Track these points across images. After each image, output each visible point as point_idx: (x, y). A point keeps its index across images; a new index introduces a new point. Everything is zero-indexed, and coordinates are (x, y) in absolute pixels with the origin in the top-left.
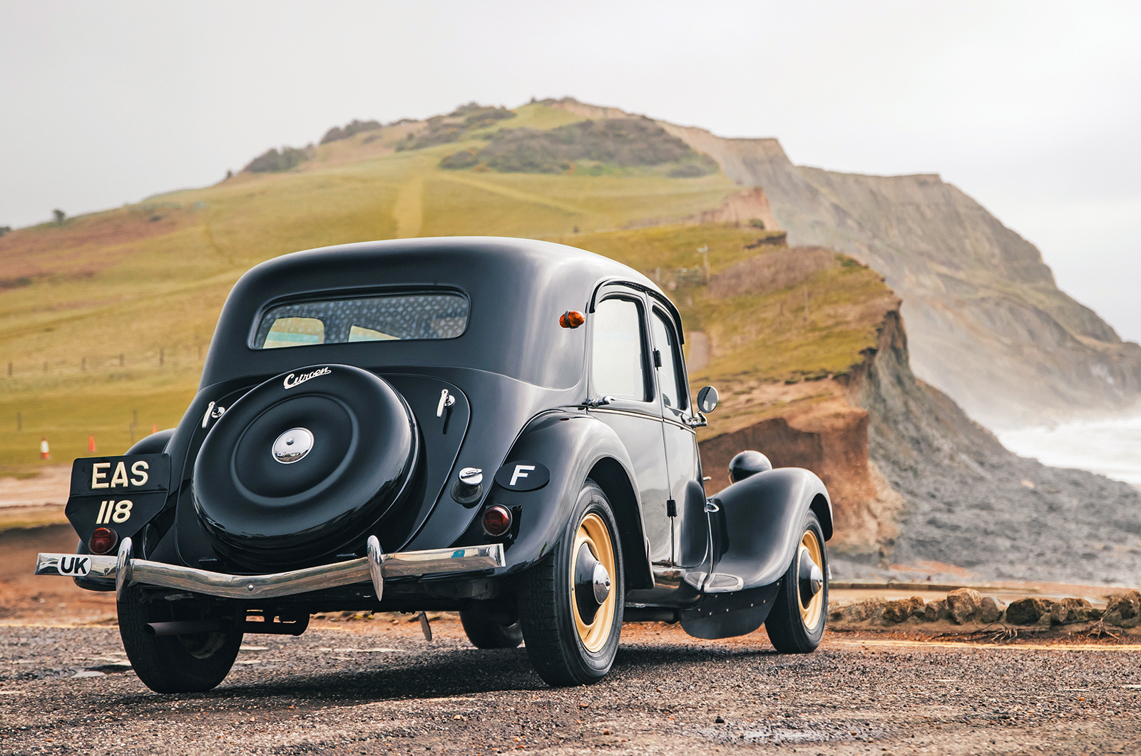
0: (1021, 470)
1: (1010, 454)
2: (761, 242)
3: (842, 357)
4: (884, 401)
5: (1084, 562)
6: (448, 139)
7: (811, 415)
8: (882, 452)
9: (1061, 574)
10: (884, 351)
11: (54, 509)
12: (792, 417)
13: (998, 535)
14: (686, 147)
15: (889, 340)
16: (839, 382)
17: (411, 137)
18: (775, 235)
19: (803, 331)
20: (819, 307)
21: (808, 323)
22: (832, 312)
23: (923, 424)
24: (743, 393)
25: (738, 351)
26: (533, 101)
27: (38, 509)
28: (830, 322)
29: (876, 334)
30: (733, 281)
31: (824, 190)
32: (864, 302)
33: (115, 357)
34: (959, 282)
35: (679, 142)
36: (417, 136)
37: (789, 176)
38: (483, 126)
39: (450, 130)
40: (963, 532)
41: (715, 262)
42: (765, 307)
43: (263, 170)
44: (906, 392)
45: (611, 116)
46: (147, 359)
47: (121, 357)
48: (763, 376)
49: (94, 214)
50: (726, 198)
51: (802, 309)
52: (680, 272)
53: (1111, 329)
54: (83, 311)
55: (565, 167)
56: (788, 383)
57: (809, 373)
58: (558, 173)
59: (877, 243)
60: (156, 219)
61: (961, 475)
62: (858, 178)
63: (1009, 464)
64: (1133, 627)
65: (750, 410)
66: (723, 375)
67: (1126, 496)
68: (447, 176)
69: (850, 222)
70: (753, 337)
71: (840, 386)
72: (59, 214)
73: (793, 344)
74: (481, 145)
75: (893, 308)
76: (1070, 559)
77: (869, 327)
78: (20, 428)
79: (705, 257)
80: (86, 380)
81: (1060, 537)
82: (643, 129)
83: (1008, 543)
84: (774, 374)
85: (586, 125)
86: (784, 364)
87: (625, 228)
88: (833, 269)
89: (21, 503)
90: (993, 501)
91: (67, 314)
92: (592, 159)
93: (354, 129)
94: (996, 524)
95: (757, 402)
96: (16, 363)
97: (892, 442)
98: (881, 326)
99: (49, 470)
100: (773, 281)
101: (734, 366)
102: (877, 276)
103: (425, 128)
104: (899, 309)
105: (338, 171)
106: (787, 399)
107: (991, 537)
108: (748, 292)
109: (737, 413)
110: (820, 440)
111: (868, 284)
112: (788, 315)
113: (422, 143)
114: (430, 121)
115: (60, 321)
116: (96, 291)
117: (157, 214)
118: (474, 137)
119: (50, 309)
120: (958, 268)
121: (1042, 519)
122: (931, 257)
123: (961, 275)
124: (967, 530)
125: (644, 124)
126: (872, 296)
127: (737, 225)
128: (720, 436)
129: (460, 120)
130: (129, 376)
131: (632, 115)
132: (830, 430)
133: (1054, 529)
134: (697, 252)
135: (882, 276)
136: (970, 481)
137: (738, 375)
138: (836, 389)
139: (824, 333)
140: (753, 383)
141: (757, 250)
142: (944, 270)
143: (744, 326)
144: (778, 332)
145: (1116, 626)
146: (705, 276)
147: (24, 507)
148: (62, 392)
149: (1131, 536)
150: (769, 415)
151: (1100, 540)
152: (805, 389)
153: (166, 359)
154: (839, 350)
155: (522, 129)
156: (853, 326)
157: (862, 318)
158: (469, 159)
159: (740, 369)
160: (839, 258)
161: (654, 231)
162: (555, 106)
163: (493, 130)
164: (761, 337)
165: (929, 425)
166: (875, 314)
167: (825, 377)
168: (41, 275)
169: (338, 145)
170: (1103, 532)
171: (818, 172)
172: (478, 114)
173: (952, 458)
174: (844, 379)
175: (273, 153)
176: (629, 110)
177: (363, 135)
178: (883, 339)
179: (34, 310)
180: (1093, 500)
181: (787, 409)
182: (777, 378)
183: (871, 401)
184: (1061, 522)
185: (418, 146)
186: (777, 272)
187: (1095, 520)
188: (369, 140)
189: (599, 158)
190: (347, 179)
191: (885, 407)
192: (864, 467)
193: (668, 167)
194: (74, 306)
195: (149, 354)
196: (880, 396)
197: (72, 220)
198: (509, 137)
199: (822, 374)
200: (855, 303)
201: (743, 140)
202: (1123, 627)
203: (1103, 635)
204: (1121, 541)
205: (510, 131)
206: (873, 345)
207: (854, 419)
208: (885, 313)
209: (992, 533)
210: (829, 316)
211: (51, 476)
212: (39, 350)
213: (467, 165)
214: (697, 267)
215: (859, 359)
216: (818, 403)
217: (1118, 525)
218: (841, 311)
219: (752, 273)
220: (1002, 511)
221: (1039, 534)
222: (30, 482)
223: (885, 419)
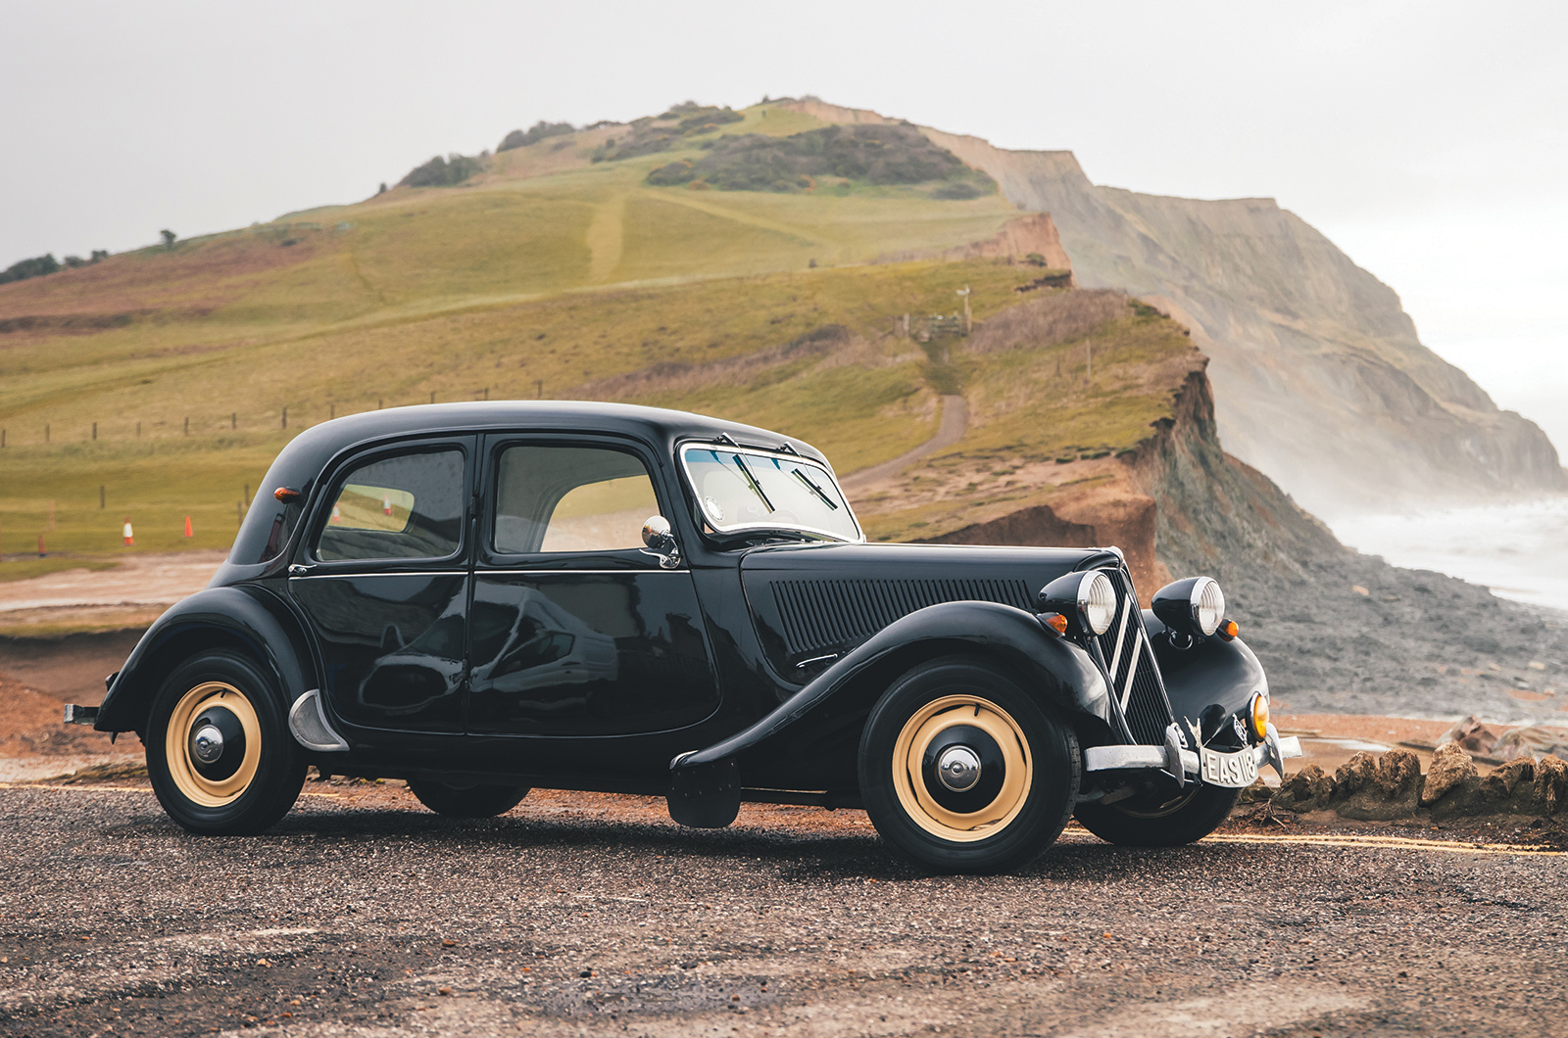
0: (1355, 572)
1: (1344, 550)
2: (1038, 283)
3: (1130, 427)
4: (1182, 484)
5: (1421, 688)
6: (657, 148)
7: (1084, 504)
8: (1175, 548)
9: (1391, 704)
10: (1184, 424)
11: (130, 609)
12: (1059, 506)
13: (1316, 655)
14: (956, 161)
15: (1192, 409)
16: (1123, 462)
17: (610, 144)
18: (1056, 274)
19: (1083, 396)
20: (1105, 367)
21: (1090, 385)
22: (1120, 372)
23: (1231, 515)
24: (1003, 473)
25: (1002, 420)
26: (766, 101)
27: (111, 609)
28: (1117, 385)
29: (1174, 400)
30: (1000, 332)
31: (1130, 217)
32: (1161, 361)
33: (227, 417)
34: (1297, 333)
35: (947, 156)
36: (618, 143)
37: (1086, 198)
38: (701, 132)
39: (660, 137)
40: (1270, 651)
41: (978, 308)
42: (1038, 365)
43: (425, 183)
44: (1210, 473)
45: (863, 121)
46: (266, 421)
47: (234, 418)
48: (1030, 453)
49: (211, 236)
50: (1004, 225)
51: (1083, 368)
52: (934, 319)
53: (1485, 394)
54: (193, 359)
55: (803, 184)
56: (1060, 461)
57: (1088, 449)
58: (795, 192)
59: (1196, 285)
60: (290, 243)
61: (1276, 578)
62: (1174, 203)
63: (1342, 564)
64: (1308, 811)
65: (1011, 495)
66: (981, 450)
67: (1484, 606)
68: (655, 193)
69: (1161, 258)
70: (1021, 403)
71: (1124, 467)
72: (169, 235)
73: (1068, 413)
74: (698, 155)
75: (1197, 368)
76: (1405, 685)
77: (1165, 392)
78: (103, 506)
79: (966, 300)
80: (188, 446)
81: (1394, 658)
82: (901, 138)
83: (1328, 665)
84: (1043, 449)
85: (830, 132)
86: (1058, 438)
87: (873, 263)
88: (1124, 318)
89: (90, 601)
90: (1314, 611)
91: (171, 362)
92: (837, 175)
93: (540, 132)
94: (1314, 640)
95: (1019, 485)
96: (102, 424)
97: (1189, 537)
98: (1181, 391)
99: (133, 560)
100: (1050, 332)
101: (997, 439)
102: (1179, 328)
103: (629, 133)
104: (1204, 369)
105: (519, 186)
106: (1057, 481)
107: (1308, 656)
108: (1017, 346)
109: (993, 499)
110: (1094, 534)
111: (1167, 337)
112: (1067, 377)
113: (626, 152)
114: (632, 123)
115: (163, 370)
116: (211, 333)
117: (293, 237)
118: (692, 145)
119: (152, 355)
120: (1295, 316)
121: (1373, 635)
122: (1262, 303)
123: (1299, 325)
124: (1278, 648)
125: (904, 131)
126: (1171, 354)
127: (1009, 261)
128: (969, 528)
129: (674, 123)
130: (243, 442)
131: (890, 119)
132: (1106, 522)
133: (1388, 647)
134: (956, 295)
135: (1185, 328)
136: (1287, 585)
137: (1000, 450)
138: (1120, 471)
139: (1108, 399)
140: (1017, 462)
141: (1032, 292)
142: (1278, 318)
143: (1010, 390)
144: (1050, 397)
145: (1287, 810)
146: (965, 325)
147: (94, 606)
148: (160, 460)
149: (1482, 656)
150: (1031, 502)
151: (1445, 661)
152: (1081, 469)
153: (289, 420)
154: (1126, 421)
155: (750, 136)
156: (1145, 390)
157: (1157, 382)
158: (684, 173)
159: (1000, 445)
160: (1134, 304)
161: (905, 268)
162: (793, 107)
163: (715, 136)
164: (1030, 403)
165: (1238, 515)
166: (1174, 377)
167: (1107, 454)
168: (144, 312)
169: (520, 153)
170: (1450, 651)
171: (1123, 195)
172: (696, 115)
173: (1266, 557)
174: (1131, 457)
175: (437, 162)
176: (886, 114)
177: (553, 141)
178: (1182, 407)
179: (133, 356)
180: (1441, 611)
181: (1055, 495)
182: (1047, 455)
183: (1165, 485)
184: (1398, 638)
185: (620, 156)
186: (1055, 322)
187: (1440, 636)
188: (558, 147)
189: (847, 174)
190: (530, 196)
191: (1183, 492)
192: (1150, 569)
193: (931, 186)
194: (184, 351)
195: (270, 414)
196: (1177, 479)
197: (184, 243)
198: (734, 145)
199: (1104, 451)
200: (1150, 362)
201: (1029, 152)
202: (1294, 811)
203: (1269, 821)
204: (1471, 663)
205: (736, 138)
206: (1168, 415)
207: (1137, 509)
208: (1186, 375)
209: (1309, 651)
210: (1117, 377)
211: (134, 568)
212: (133, 407)
213: (681, 181)
214: (956, 314)
215: (1151, 432)
216: (1094, 487)
217: (1468, 643)
218: (1132, 371)
219: (1023, 322)
220: (1324, 623)
221: (1367, 654)
222: (106, 574)
223: (1183, 509)
